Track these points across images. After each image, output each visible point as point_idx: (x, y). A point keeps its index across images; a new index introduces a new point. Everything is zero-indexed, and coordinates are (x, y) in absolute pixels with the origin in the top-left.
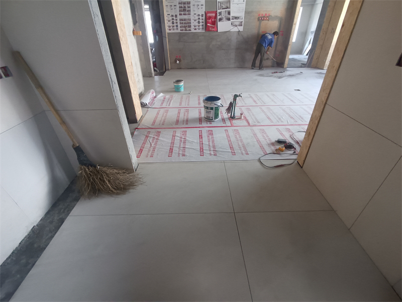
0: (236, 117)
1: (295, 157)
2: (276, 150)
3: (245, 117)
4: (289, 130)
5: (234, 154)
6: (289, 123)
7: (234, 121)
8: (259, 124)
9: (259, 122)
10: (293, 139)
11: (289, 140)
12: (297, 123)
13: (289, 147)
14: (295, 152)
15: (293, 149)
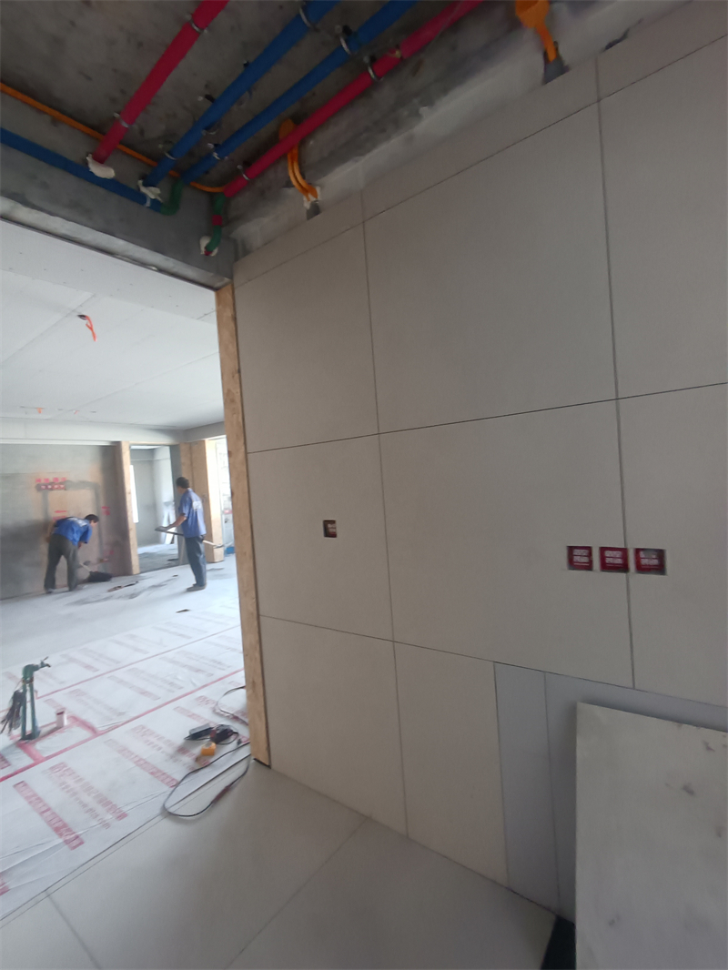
0: (44, 731)
1: (244, 752)
2: (197, 760)
3: (75, 719)
4: (204, 700)
5: (75, 842)
6: (199, 685)
7: (41, 746)
8: (124, 719)
9: (121, 714)
10: (222, 715)
11: (216, 722)
12: (214, 678)
13: (222, 736)
14: (239, 742)
15: (233, 737)
